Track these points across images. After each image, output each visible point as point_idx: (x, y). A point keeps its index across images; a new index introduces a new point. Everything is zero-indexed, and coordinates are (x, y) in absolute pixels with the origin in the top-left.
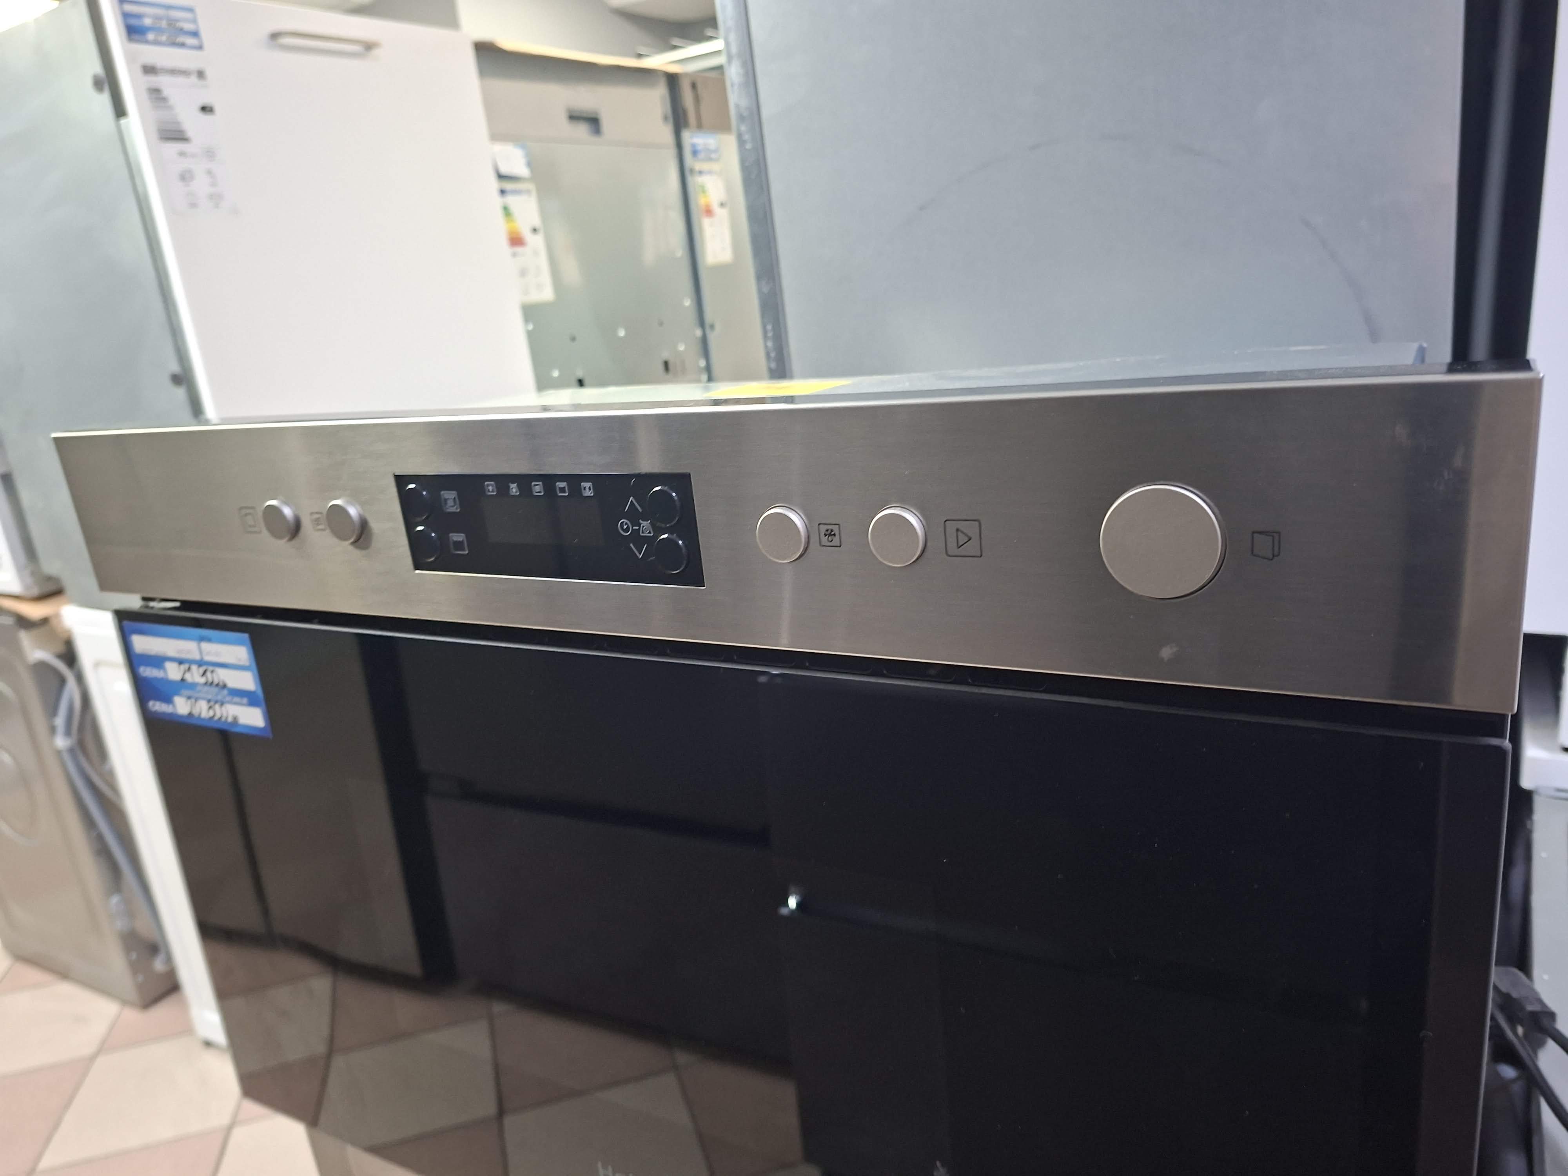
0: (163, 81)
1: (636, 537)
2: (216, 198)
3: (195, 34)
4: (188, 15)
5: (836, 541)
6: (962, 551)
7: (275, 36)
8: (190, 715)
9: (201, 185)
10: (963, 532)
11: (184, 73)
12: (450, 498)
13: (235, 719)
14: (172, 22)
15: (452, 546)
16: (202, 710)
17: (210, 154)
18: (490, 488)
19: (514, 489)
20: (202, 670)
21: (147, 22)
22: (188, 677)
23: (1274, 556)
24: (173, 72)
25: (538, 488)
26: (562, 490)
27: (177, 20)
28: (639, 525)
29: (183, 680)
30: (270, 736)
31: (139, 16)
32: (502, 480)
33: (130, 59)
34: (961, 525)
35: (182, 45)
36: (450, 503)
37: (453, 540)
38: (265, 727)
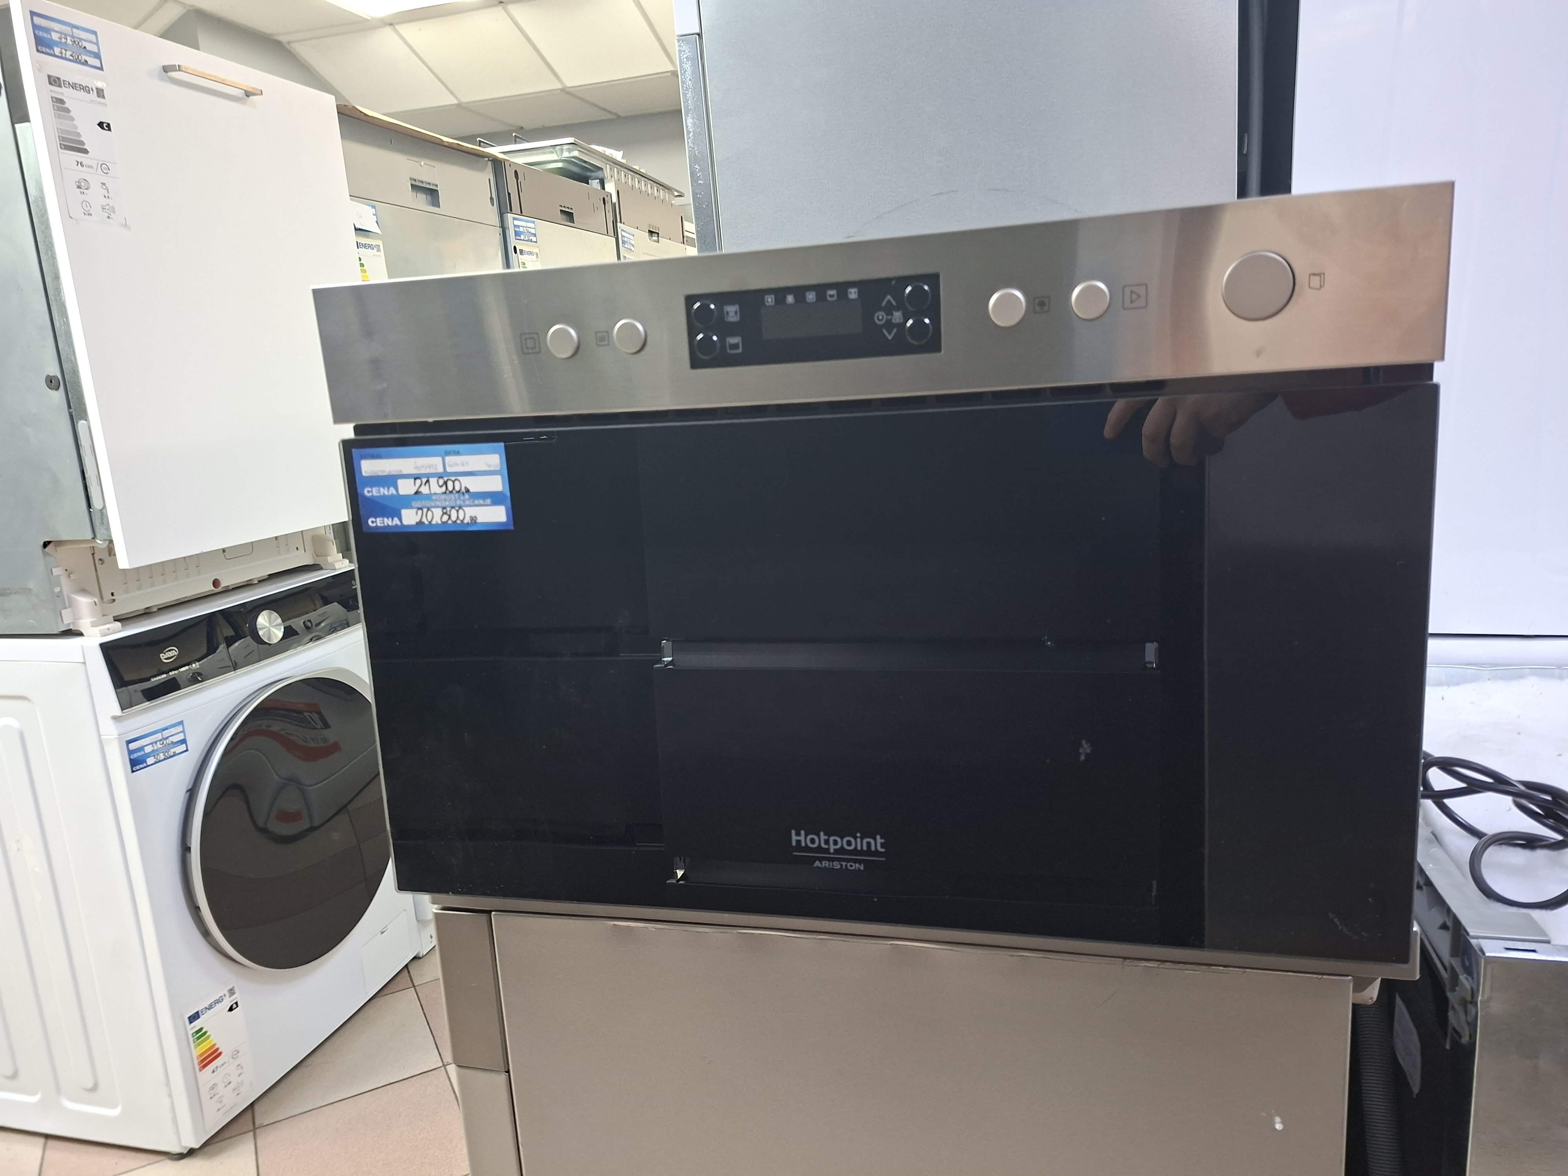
0: (65, 93)
1: (889, 325)
2: (109, 211)
3: (97, 56)
4: (92, 37)
5: (1046, 308)
6: (1134, 305)
7: (166, 69)
8: (420, 523)
9: (95, 195)
10: (1136, 293)
11: (86, 89)
12: (732, 312)
13: (474, 520)
14: (76, 41)
15: (728, 347)
16: (436, 517)
17: (105, 168)
18: (770, 300)
19: (790, 299)
20: (441, 482)
21: (55, 36)
22: (425, 490)
23: (1321, 287)
24: (74, 86)
25: (811, 296)
26: (831, 296)
27: (81, 39)
28: (892, 315)
29: (417, 493)
30: (512, 528)
31: (48, 30)
32: (780, 293)
33: (38, 68)
34: (1135, 289)
35: (86, 63)
36: (732, 314)
37: (729, 342)
38: (506, 522)
